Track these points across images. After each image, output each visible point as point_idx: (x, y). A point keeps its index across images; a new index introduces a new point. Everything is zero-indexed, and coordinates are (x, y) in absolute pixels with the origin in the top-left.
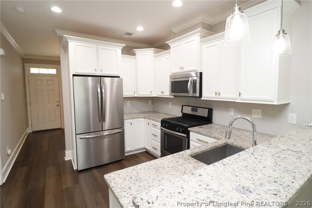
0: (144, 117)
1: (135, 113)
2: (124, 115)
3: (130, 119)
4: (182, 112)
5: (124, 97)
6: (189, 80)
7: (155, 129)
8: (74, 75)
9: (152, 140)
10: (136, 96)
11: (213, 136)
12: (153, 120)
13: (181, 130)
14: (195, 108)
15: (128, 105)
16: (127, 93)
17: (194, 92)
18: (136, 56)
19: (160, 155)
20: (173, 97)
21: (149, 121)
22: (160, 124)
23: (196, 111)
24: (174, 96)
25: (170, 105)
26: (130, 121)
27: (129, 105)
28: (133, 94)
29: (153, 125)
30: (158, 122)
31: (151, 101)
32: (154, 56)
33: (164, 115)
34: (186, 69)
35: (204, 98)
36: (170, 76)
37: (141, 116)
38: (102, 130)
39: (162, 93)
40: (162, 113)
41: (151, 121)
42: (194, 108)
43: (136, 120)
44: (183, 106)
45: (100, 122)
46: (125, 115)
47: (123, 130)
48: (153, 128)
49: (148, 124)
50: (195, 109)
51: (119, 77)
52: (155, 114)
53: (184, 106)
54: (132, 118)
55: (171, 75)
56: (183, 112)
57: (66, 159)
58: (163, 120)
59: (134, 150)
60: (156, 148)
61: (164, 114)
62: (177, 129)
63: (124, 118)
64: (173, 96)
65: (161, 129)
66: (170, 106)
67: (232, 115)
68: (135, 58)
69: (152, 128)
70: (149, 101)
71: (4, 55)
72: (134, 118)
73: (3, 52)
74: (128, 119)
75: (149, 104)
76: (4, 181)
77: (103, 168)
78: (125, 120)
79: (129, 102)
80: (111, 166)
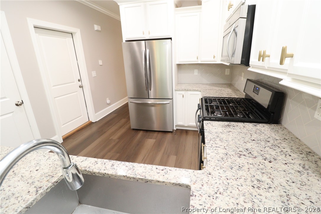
0: (200, 90)
3: (182, 90)
4: (244, 90)
8: (126, 41)
10: (199, 62)
15: (195, 74)
18: (202, 6)
25: (242, 78)
26: (183, 93)
27: (197, 74)
28: (196, 59)
31: (229, 69)
37: (196, 89)
43: (190, 92)
53: (248, 81)
54: (185, 90)
67: (319, 118)
70: (226, 69)
71: (100, 29)
72: (188, 90)
73: (96, 27)
74: (179, 90)
75: (226, 74)
76: (97, 120)
77: (148, 133)
78: (176, 90)
79: (197, 70)
80: (155, 134)
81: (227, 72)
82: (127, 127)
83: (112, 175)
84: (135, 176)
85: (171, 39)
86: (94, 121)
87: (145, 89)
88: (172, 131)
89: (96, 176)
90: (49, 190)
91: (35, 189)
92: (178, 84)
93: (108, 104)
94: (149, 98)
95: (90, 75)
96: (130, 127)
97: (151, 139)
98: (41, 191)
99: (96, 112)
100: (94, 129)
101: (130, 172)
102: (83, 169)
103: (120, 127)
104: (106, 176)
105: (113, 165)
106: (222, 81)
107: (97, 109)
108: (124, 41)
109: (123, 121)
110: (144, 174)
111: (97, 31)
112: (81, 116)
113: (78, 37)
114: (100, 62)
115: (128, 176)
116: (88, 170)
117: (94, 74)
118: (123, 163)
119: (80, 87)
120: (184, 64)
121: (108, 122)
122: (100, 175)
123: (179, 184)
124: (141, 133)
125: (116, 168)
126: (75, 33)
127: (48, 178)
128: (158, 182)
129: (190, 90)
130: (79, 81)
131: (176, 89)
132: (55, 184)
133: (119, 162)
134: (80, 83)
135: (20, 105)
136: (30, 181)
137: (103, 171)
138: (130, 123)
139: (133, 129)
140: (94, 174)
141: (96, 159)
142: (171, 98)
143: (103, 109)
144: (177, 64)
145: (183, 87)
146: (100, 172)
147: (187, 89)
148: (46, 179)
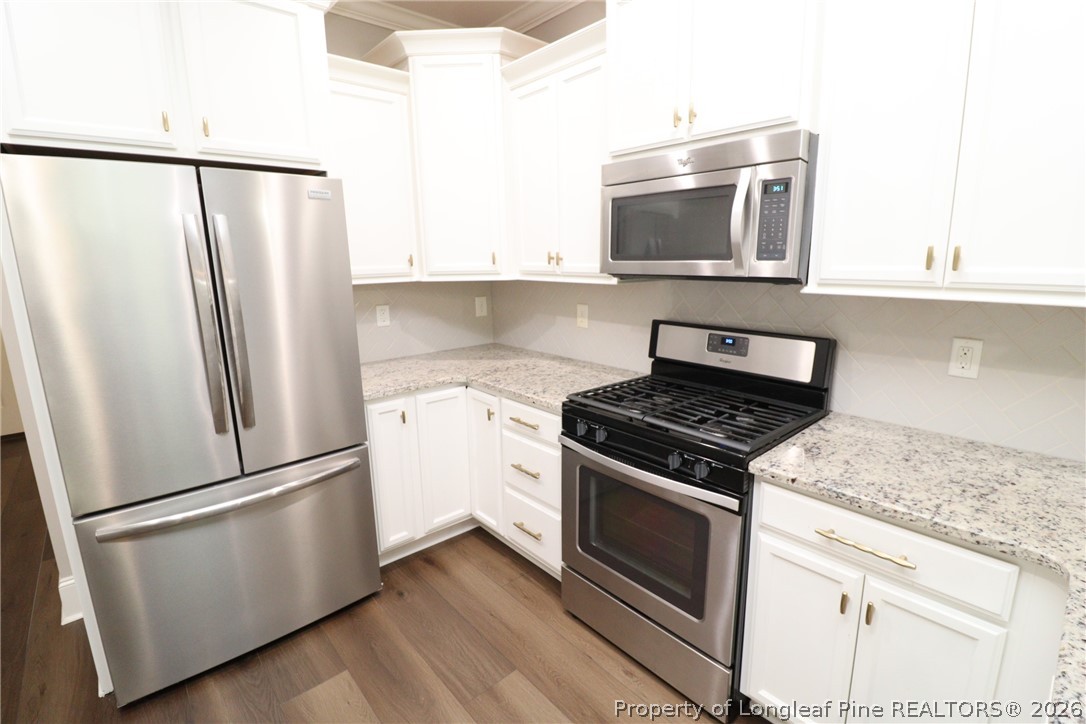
0: (463, 379)
1: (418, 357)
2: (363, 369)
3: (396, 395)
4: (652, 352)
5: (354, 286)
6: (734, 187)
7: (525, 441)
9: (509, 491)
10: (417, 276)
11: (968, 537)
12: (516, 397)
13: (701, 471)
14: (729, 338)
15: (380, 324)
16: (371, 263)
17: (767, 251)
18: (410, 74)
19: (560, 569)
20: (614, 281)
21: (493, 401)
22: (559, 419)
23: (739, 348)
24: (622, 277)
25: (579, 320)
26: (400, 404)
27: (388, 323)
28: (404, 266)
29: (518, 421)
30: (548, 409)
31: (484, 299)
32: (503, 74)
33: (557, 364)
34: (716, 121)
35: (819, 285)
36: (604, 167)
37: (447, 378)
38: (239, 473)
39: (553, 262)
40: (542, 355)
41: (504, 400)
42: (724, 339)
43: (423, 397)
44: (656, 325)
45: (220, 428)
46: (365, 372)
47: (365, 457)
48: (517, 437)
49: (490, 415)
50: (730, 341)
51: (322, 174)
52: (512, 363)
53: (661, 326)
54: (408, 391)
55: (610, 161)
56: (658, 354)
57: (67, 619)
58: (571, 401)
59: (423, 535)
60: (535, 533)
61: (554, 358)
62: (674, 462)
63: (367, 392)
64: (614, 275)
65: (564, 446)
66: (583, 322)
67: (966, 373)
68: (406, 81)
69: (506, 433)
70: (477, 299)
72: (417, 390)
74: (384, 398)
75: (477, 315)
79: (387, 308)
81: (481, 306)
94: (242, 476)
106: (470, 339)
131: (366, 394)
147: (413, 386)
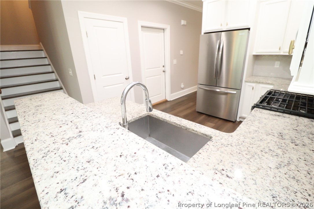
8: (205, 33)
28: (277, 50)
71: (185, 24)
72: (259, 83)
73: (183, 22)
74: (250, 82)
76: (171, 100)
77: (210, 118)
78: (246, 82)
79: (279, 62)
80: (217, 120)
82: (193, 109)
83: (168, 121)
84: (180, 124)
85: (249, 29)
86: (169, 100)
87: (214, 77)
88: (234, 121)
89: (160, 120)
90: (137, 119)
91: (132, 116)
92: (252, 76)
93: (182, 88)
94: (216, 86)
95: (172, 62)
96: (195, 110)
97: (211, 123)
98: (134, 118)
99: (171, 93)
100: (168, 105)
101: (178, 121)
102: (154, 114)
103: (187, 108)
104: (165, 121)
105: (170, 117)
107: (173, 91)
108: (203, 34)
109: (191, 104)
110: (186, 125)
111: (183, 25)
112: (160, 94)
113: (168, 32)
114: (181, 52)
115: (177, 123)
116: (156, 115)
117: (175, 62)
118: (176, 117)
119: (163, 71)
120: (264, 55)
121: (179, 103)
122: (162, 120)
123: (206, 134)
124: (204, 116)
125: (171, 118)
126: (166, 29)
127: (138, 114)
128: (193, 130)
129: (262, 83)
130: (163, 66)
131: (246, 80)
132: (140, 118)
133: (174, 116)
134: (163, 69)
135: (128, 79)
136: (130, 113)
137: (164, 118)
138: (196, 107)
139: (198, 112)
140: (159, 119)
141: (162, 112)
142: (239, 89)
143: (178, 91)
144: (254, 55)
145: (256, 79)
146: (162, 118)
147: (258, 81)
148: (137, 114)
